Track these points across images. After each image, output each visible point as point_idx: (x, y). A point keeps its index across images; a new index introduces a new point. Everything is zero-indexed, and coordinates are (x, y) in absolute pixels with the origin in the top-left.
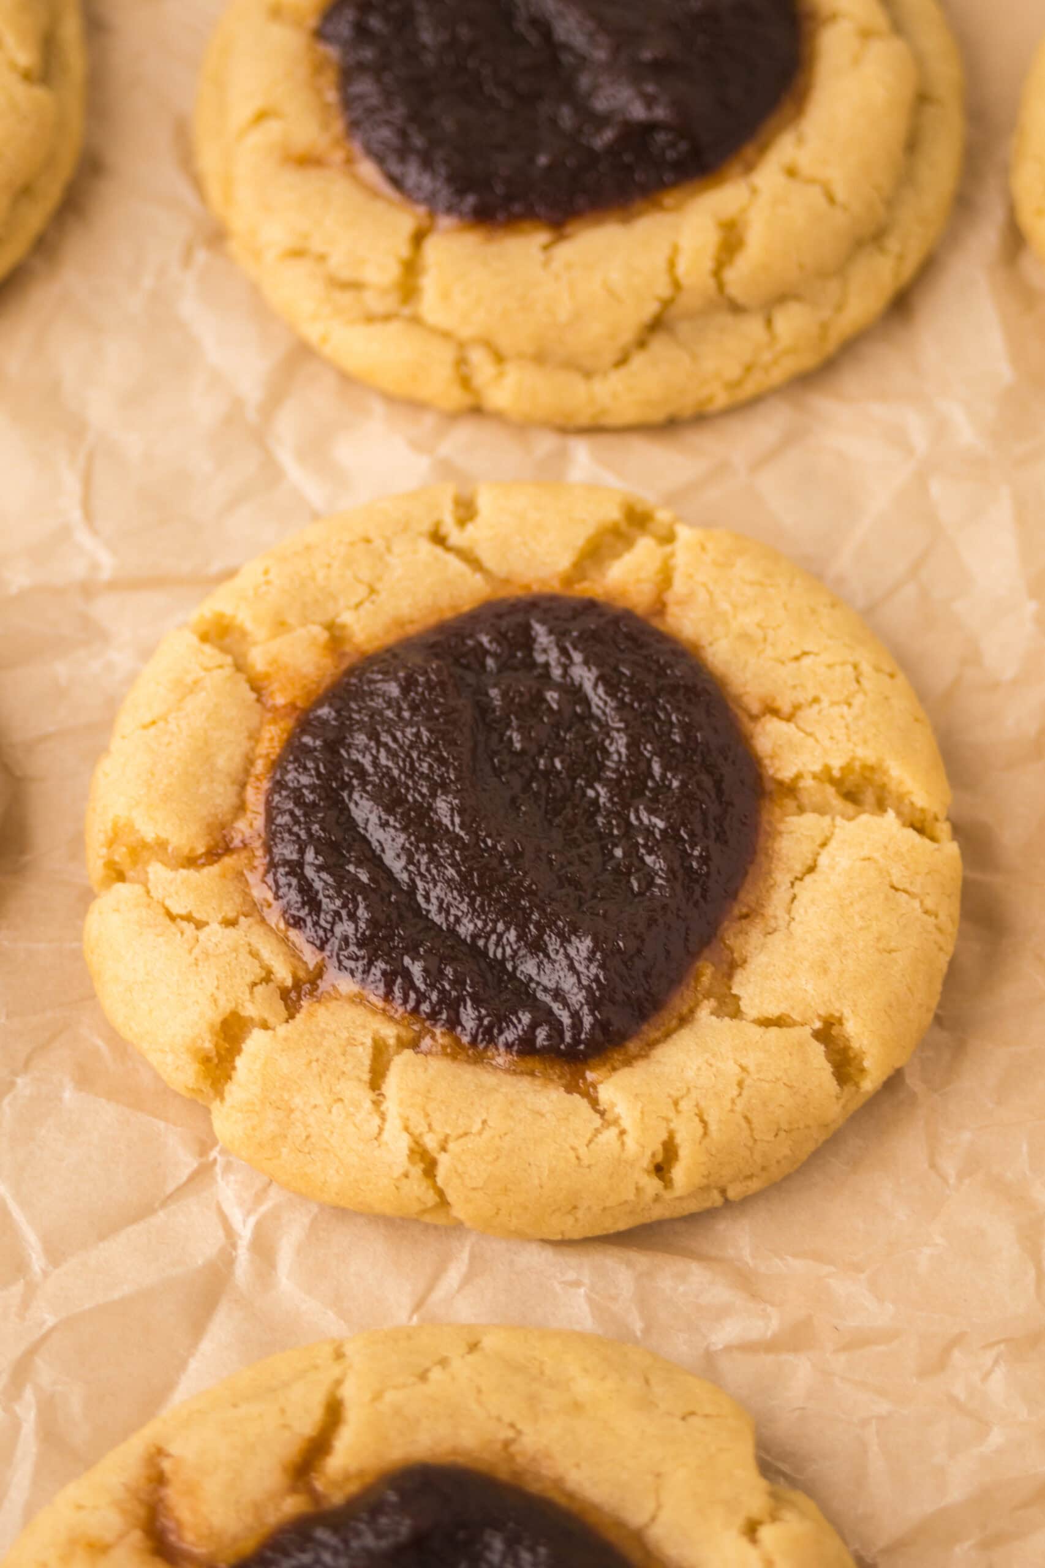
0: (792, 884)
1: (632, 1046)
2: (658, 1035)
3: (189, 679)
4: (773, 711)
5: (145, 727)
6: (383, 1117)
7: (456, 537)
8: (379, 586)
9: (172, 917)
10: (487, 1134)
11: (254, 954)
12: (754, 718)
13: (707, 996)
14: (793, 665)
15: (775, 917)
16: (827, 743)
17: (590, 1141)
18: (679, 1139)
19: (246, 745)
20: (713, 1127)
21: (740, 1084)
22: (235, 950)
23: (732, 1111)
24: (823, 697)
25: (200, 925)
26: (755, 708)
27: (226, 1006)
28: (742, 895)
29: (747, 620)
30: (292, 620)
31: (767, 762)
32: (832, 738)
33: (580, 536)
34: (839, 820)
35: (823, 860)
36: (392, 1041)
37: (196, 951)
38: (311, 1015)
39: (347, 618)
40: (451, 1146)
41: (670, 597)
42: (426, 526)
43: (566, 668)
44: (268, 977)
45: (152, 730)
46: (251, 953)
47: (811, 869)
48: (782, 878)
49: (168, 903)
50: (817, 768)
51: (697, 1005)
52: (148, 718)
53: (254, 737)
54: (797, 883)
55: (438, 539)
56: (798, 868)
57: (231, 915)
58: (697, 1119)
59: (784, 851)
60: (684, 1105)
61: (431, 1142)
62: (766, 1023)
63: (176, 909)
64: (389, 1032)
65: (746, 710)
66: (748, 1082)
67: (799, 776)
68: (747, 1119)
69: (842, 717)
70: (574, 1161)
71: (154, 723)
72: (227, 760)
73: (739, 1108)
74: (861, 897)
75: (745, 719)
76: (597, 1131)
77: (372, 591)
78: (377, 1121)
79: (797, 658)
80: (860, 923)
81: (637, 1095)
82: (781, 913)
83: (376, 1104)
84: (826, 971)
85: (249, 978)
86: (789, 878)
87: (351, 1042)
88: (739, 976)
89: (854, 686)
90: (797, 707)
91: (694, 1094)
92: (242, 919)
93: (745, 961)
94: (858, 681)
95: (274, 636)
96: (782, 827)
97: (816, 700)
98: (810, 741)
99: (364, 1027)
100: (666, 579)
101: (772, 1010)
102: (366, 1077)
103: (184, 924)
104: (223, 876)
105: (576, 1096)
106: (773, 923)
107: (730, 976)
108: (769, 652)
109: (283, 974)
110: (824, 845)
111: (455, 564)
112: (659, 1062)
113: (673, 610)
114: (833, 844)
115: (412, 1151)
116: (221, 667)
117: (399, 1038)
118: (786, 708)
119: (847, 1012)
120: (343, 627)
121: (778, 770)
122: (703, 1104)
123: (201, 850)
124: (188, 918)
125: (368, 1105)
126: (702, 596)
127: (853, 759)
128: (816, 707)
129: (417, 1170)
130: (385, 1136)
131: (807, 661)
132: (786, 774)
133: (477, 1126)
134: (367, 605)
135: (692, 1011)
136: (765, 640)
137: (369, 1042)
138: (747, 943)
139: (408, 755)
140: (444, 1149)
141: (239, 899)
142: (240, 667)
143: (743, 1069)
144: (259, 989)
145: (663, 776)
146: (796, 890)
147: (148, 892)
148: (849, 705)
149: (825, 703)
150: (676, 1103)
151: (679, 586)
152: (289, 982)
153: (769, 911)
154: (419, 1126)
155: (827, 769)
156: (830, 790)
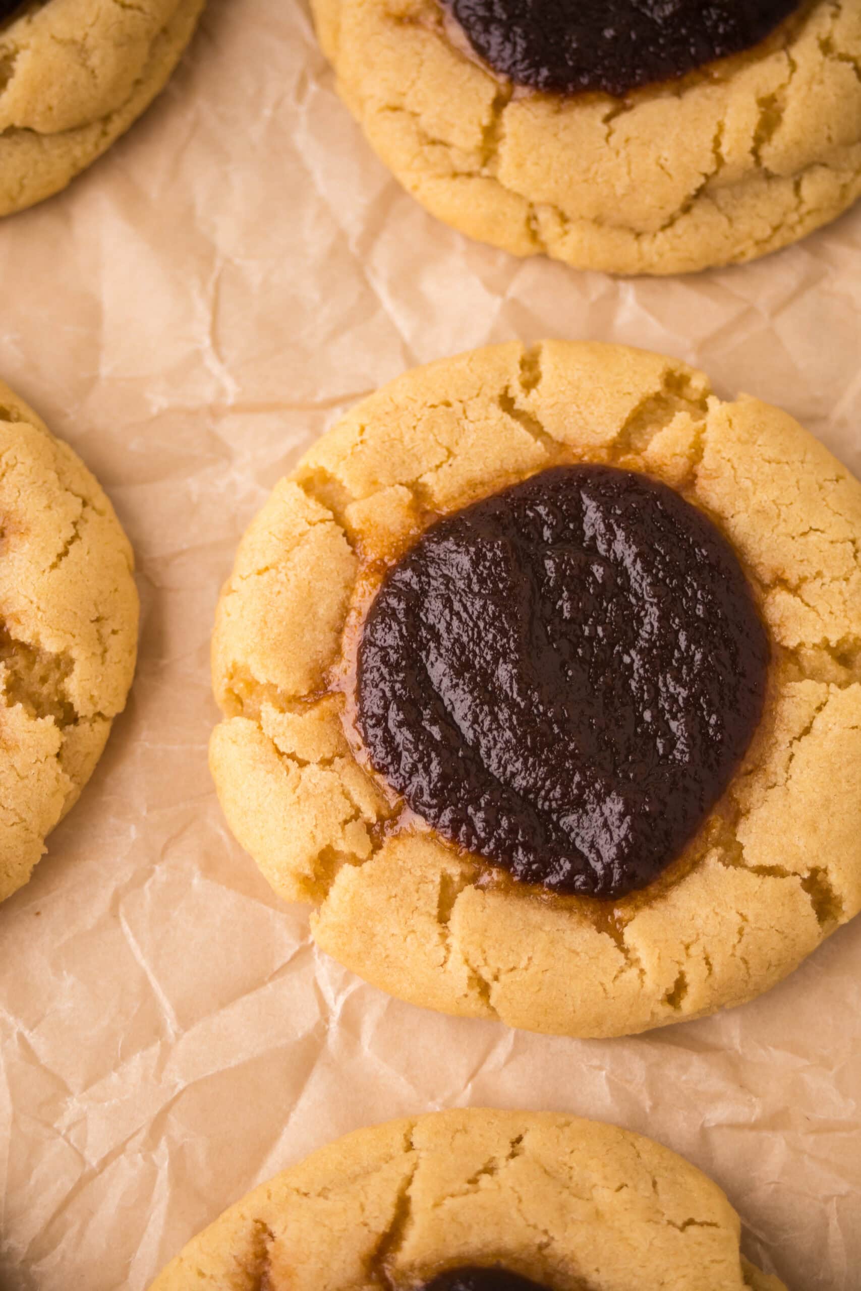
0: (791, 743)
1: (652, 890)
2: (673, 878)
3: (297, 531)
4: (781, 582)
5: (260, 573)
6: (448, 949)
7: (522, 402)
8: (456, 450)
9: (281, 754)
10: (532, 970)
11: (347, 795)
12: (766, 588)
13: (716, 845)
14: (802, 540)
15: (775, 773)
16: (826, 617)
17: (616, 977)
18: (688, 979)
19: (342, 594)
20: (717, 969)
21: (741, 932)
22: (330, 791)
23: (733, 955)
24: (826, 572)
25: (303, 764)
26: (767, 578)
27: (322, 844)
28: (748, 754)
29: (764, 497)
30: (382, 480)
31: (775, 629)
32: (831, 613)
33: (626, 408)
34: (833, 688)
35: (818, 725)
36: (456, 879)
37: (298, 791)
38: (392, 851)
39: (428, 479)
40: (502, 977)
41: (700, 470)
42: (497, 391)
43: (610, 543)
44: (357, 814)
45: (265, 577)
46: (343, 793)
47: (807, 731)
48: (782, 737)
49: (276, 741)
50: (817, 640)
51: (707, 851)
52: (262, 566)
53: (350, 587)
54: (796, 742)
55: (507, 403)
56: (797, 730)
57: (328, 755)
58: (704, 962)
59: (785, 714)
60: (693, 950)
61: (486, 974)
62: (764, 871)
63: (282, 749)
64: (455, 870)
65: (760, 581)
66: (747, 930)
67: (801, 645)
68: (746, 962)
69: (841, 593)
70: (602, 994)
71: (267, 569)
72: (326, 609)
73: (738, 953)
74: (849, 763)
75: (757, 589)
76: (622, 971)
77: (450, 454)
78: (443, 952)
79: (804, 534)
80: (845, 786)
81: (655, 941)
82: (780, 770)
83: (444, 936)
84: (815, 830)
85: (342, 818)
86: (788, 738)
87: (423, 880)
88: (742, 827)
89: (853, 563)
90: (803, 580)
91: (703, 940)
92: (337, 759)
93: (748, 811)
94: (855, 557)
95: (368, 495)
96: (785, 691)
97: (819, 574)
98: (812, 615)
99: (434, 866)
100: (697, 452)
101: (768, 861)
102: (435, 912)
103: (289, 762)
104: (322, 719)
105: (605, 935)
106: (773, 779)
107: (735, 824)
108: (782, 528)
109: (369, 814)
110: (819, 709)
111: (519, 430)
112: (674, 906)
113: (701, 482)
114: (827, 710)
115: (470, 978)
116: (322, 521)
117: (462, 875)
118: (794, 581)
119: (831, 867)
120: (425, 485)
121: (784, 638)
122: (709, 949)
123: (304, 692)
124: (292, 756)
125: (435, 938)
126: (728, 472)
127: (849, 633)
128: (819, 582)
129: (474, 993)
130: (449, 965)
131: (813, 537)
132: (791, 643)
133: (524, 963)
134: (445, 466)
135: (703, 857)
136: (779, 515)
137: (438, 879)
138: (751, 795)
139: (476, 625)
140: (496, 978)
141: (334, 741)
142: (338, 519)
143: (744, 918)
144: (349, 826)
145: (688, 647)
146: (794, 749)
147: (260, 728)
148: (847, 580)
149: (827, 580)
150: (687, 947)
151: (708, 461)
152: (374, 820)
153: (771, 767)
154: (477, 960)
155: (826, 641)
156: (827, 657)
